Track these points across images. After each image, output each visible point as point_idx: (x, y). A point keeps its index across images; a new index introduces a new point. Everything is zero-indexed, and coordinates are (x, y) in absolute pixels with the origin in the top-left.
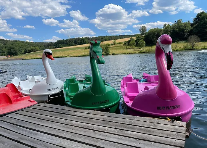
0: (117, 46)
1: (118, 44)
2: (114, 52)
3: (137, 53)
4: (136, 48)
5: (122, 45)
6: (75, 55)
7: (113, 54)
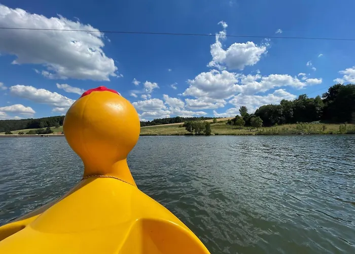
0: (218, 125)
1: (218, 122)
2: (217, 131)
3: (254, 133)
4: (246, 128)
5: (224, 123)
6: (166, 133)
7: (217, 134)
